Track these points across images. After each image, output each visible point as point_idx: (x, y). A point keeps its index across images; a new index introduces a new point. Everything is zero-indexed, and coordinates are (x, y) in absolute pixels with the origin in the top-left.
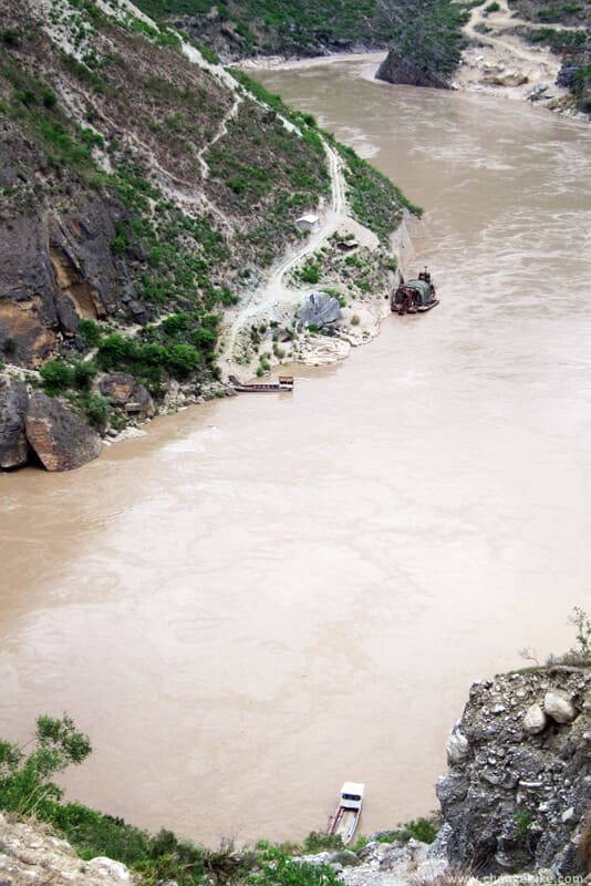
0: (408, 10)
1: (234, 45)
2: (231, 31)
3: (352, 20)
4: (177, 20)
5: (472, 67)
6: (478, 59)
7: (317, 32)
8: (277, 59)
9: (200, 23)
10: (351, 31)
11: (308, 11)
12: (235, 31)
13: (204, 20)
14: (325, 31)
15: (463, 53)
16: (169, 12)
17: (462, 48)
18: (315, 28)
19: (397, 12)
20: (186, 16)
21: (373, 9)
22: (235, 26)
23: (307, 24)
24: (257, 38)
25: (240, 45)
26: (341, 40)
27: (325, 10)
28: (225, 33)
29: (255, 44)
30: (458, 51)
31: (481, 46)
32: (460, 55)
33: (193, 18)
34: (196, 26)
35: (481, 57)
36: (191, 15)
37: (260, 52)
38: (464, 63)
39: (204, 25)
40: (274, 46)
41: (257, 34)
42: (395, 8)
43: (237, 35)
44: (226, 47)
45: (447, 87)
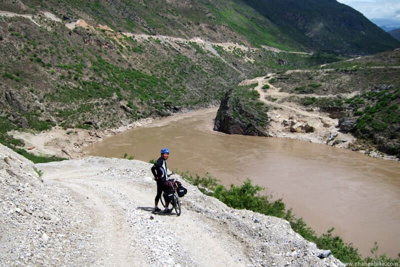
0: (199, 90)
1: (128, 114)
2: (125, 106)
3: (178, 96)
4: (96, 101)
5: (276, 122)
6: (277, 117)
7: (165, 103)
8: (150, 120)
9: (109, 103)
10: (179, 101)
11: (157, 92)
12: (128, 106)
13: (111, 101)
14: (169, 103)
15: (268, 114)
16: (91, 97)
17: (267, 111)
18: (164, 101)
19: (195, 91)
20: (101, 99)
21: (185, 90)
22: (127, 103)
23: (159, 99)
24: (138, 108)
25: (131, 113)
26: (177, 107)
27: (165, 92)
28: (123, 107)
29: (138, 112)
30: (265, 113)
31: (276, 109)
32: (266, 115)
33: (104, 100)
34: (106, 104)
35: (279, 116)
36: (104, 98)
37: (142, 117)
38: (271, 120)
39: (112, 104)
40: (148, 112)
41: (138, 106)
42: (194, 89)
43: (128, 108)
44: (125, 115)
45: (266, 136)
